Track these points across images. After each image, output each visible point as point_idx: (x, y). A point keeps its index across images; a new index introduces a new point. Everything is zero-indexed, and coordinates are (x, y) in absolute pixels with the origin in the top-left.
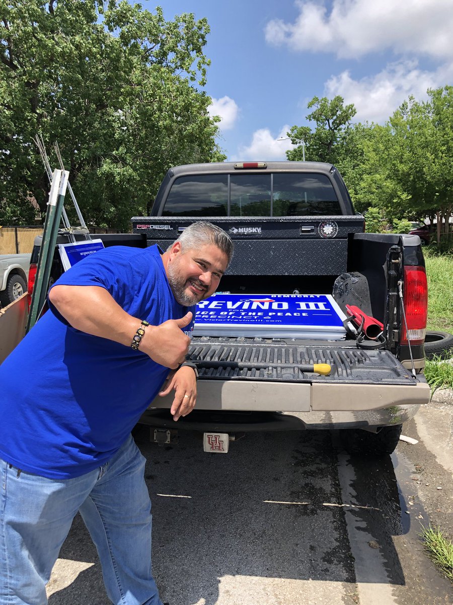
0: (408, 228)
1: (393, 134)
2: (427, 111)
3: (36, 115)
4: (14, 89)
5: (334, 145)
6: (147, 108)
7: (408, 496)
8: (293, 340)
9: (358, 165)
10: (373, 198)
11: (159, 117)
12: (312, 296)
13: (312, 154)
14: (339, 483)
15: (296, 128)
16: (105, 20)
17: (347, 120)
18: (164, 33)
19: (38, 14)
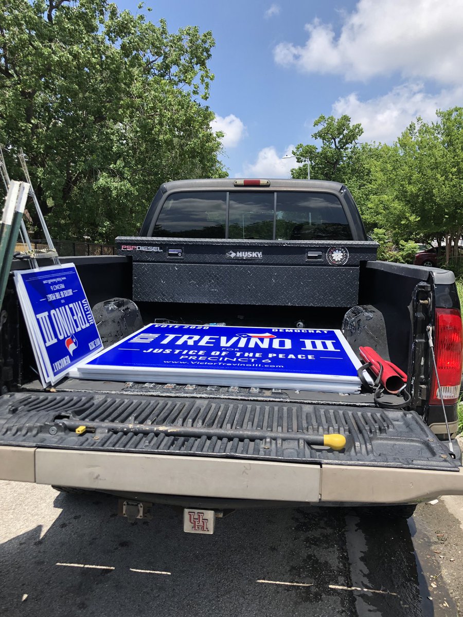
0: (415, 250)
1: (401, 155)
2: (437, 132)
3: (31, 125)
4: (8, 98)
5: (339, 165)
6: (147, 121)
7: (430, 576)
8: (297, 392)
9: (364, 185)
10: (380, 219)
11: (159, 131)
12: (318, 331)
13: (318, 173)
14: (347, 555)
15: (301, 146)
16: (105, 30)
17: (354, 139)
18: (167, 46)
19: (35, 21)
